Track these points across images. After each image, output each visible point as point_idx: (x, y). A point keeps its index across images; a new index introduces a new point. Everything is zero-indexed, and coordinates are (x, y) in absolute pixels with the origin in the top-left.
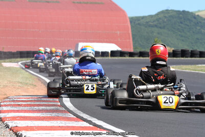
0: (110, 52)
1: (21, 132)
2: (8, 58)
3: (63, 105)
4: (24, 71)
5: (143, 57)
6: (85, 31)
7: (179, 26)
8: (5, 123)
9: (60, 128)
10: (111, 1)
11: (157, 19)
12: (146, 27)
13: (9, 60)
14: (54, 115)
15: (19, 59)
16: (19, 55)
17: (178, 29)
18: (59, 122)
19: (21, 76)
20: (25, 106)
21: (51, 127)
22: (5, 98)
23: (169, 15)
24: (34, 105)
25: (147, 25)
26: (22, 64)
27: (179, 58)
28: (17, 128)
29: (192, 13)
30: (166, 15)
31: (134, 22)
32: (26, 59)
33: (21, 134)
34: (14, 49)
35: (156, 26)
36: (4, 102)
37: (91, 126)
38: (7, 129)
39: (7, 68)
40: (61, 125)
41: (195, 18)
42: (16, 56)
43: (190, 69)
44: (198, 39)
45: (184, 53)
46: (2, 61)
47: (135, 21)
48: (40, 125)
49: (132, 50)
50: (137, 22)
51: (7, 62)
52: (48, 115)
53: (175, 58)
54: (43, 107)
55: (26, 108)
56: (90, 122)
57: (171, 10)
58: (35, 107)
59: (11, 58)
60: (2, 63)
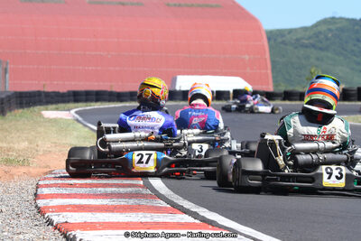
0: (231, 92)
1: (73, 233)
2: (52, 103)
3: (149, 186)
4: (81, 125)
5: (290, 100)
6: (187, 55)
7: (355, 45)
8: (46, 216)
9: (142, 226)
10: (234, 3)
11: (314, 34)
12: (296, 48)
13: (54, 106)
14: (132, 202)
15: (71, 105)
16: (72, 98)
17: (353, 51)
18: (140, 214)
19: (75, 134)
20: (81, 186)
21: (127, 223)
22: (46, 173)
23: (338, 25)
24: (97, 186)
25: (298, 44)
26: (76, 112)
27: (353, 103)
28: (67, 225)
30: (331, 27)
31: (275, 40)
32: (85, 104)
33: (74, 236)
34: (64, 87)
35: (313, 46)
36: (45, 179)
37: (197, 221)
38: (50, 227)
39: (50, 121)
40: (144, 220)
42: (67, 99)
46: (42, 107)
47: (276, 38)
48: (107, 221)
49: (271, 89)
50: (280, 40)
51: (51, 110)
52: (122, 202)
53: (346, 103)
54: (113, 189)
55: (83, 191)
56: (195, 215)
57: (341, 18)
58: (99, 189)
59: (57, 102)
60: (43, 112)
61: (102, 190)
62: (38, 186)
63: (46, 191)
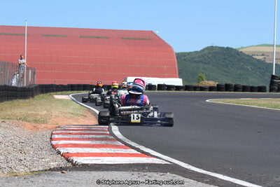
0: (157, 85)
1: (72, 158)
2: (59, 91)
3: (112, 134)
4: (75, 103)
7: (223, 62)
8: (57, 149)
9: (109, 155)
11: (202, 55)
12: (192, 63)
14: (103, 142)
15: (70, 92)
16: (70, 88)
17: (222, 65)
18: (108, 149)
19: (72, 107)
20: (76, 134)
21: (101, 154)
22: (57, 127)
23: (214, 51)
24: (84, 134)
25: (193, 60)
28: (68, 154)
29: (235, 49)
30: (211, 51)
33: (72, 160)
34: (66, 82)
35: (201, 62)
36: (56, 130)
37: (139, 153)
38: (59, 155)
39: (58, 100)
40: (110, 152)
41: (238, 54)
43: (233, 102)
44: (241, 74)
45: (227, 87)
46: (54, 93)
47: (181, 57)
48: (90, 152)
50: (183, 58)
51: (59, 95)
52: (98, 142)
53: (219, 92)
54: (93, 136)
55: (76, 136)
56: (138, 150)
57: (216, 47)
58: (85, 136)
59: (62, 91)
60: (54, 96)
61: (87, 136)
62: (52, 134)
63: (56, 136)
